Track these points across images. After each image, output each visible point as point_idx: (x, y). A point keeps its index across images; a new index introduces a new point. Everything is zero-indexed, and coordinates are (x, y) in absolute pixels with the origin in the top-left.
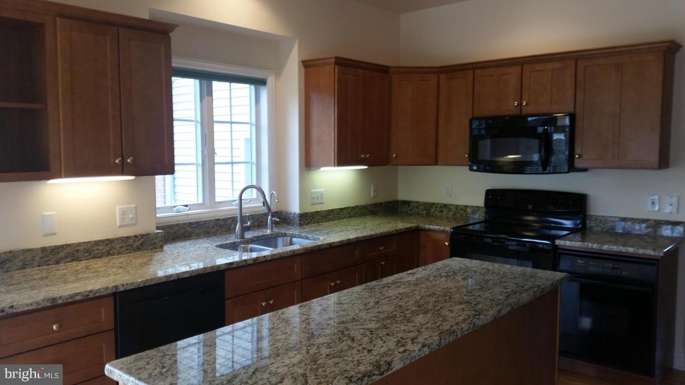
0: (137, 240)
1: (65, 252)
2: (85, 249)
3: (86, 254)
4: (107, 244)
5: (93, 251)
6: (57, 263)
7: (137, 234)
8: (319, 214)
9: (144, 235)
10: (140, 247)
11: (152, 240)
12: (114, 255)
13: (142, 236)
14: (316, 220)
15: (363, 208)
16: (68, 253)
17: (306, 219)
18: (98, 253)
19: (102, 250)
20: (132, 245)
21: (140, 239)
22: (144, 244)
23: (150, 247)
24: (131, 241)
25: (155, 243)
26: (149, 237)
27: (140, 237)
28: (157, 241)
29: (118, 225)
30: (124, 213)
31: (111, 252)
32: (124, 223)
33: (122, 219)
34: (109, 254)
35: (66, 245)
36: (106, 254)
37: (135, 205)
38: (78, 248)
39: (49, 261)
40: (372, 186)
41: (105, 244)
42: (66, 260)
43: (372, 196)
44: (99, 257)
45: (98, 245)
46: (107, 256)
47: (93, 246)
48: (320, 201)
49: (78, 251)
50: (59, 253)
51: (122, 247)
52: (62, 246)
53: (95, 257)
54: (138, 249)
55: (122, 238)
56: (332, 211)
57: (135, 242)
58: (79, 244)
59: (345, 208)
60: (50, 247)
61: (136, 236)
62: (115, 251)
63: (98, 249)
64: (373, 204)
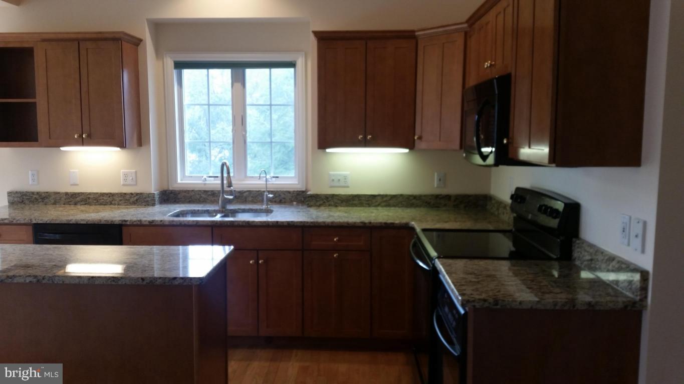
0: (133, 196)
1: (81, 197)
2: (94, 197)
3: (95, 201)
4: (109, 196)
5: (100, 200)
6: (76, 204)
7: (133, 192)
8: (337, 197)
9: (138, 194)
10: (135, 202)
11: (145, 198)
12: (115, 205)
13: (137, 194)
14: (332, 203)
15: (411, 198)
16: (82, 199)
17: (317, 201)
18: (103, 202)
19: (106, 200)
20: (129, 200)
21: (135, 197)
22: (138, 201)
23: (144, 204)
24: (128, 197)
25: (147, 201)
26: (143, 196)
27: (135, 195)
28: (149, 199)
29: (122, 183)
30: (126, 175)
31: (113, 202)
32: (127, 183)
33: (125, 180)
34: (111, 204)
35: (81, 193)
36: (109, 203)
37: (134, 171)
38: (89, 196)
39: (70, 202)
40: (436, 174)
41: (108, 196)
42: (81, 203)
43: (436, 186)
44: (104, 205)
45: (103, 196)
46: (110, 205)
47: (100, 196)
48: (342, 184)
49: (89, 198)
50: (76, 198)
51: (121, 200)
52: (79, 193)
53: (101, 204)
54: (134, 203)
55: (121, 193)
56: (358, 197)
57: (131, 198)
58: (90, 194)
59: (379, 195)
60: (71, 193)
61: (132, 194)
62: (116, 202)
63: (103, 199)
64: (432, 195)
